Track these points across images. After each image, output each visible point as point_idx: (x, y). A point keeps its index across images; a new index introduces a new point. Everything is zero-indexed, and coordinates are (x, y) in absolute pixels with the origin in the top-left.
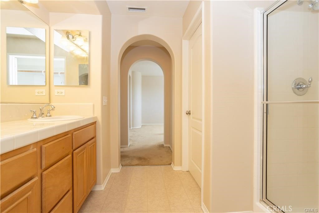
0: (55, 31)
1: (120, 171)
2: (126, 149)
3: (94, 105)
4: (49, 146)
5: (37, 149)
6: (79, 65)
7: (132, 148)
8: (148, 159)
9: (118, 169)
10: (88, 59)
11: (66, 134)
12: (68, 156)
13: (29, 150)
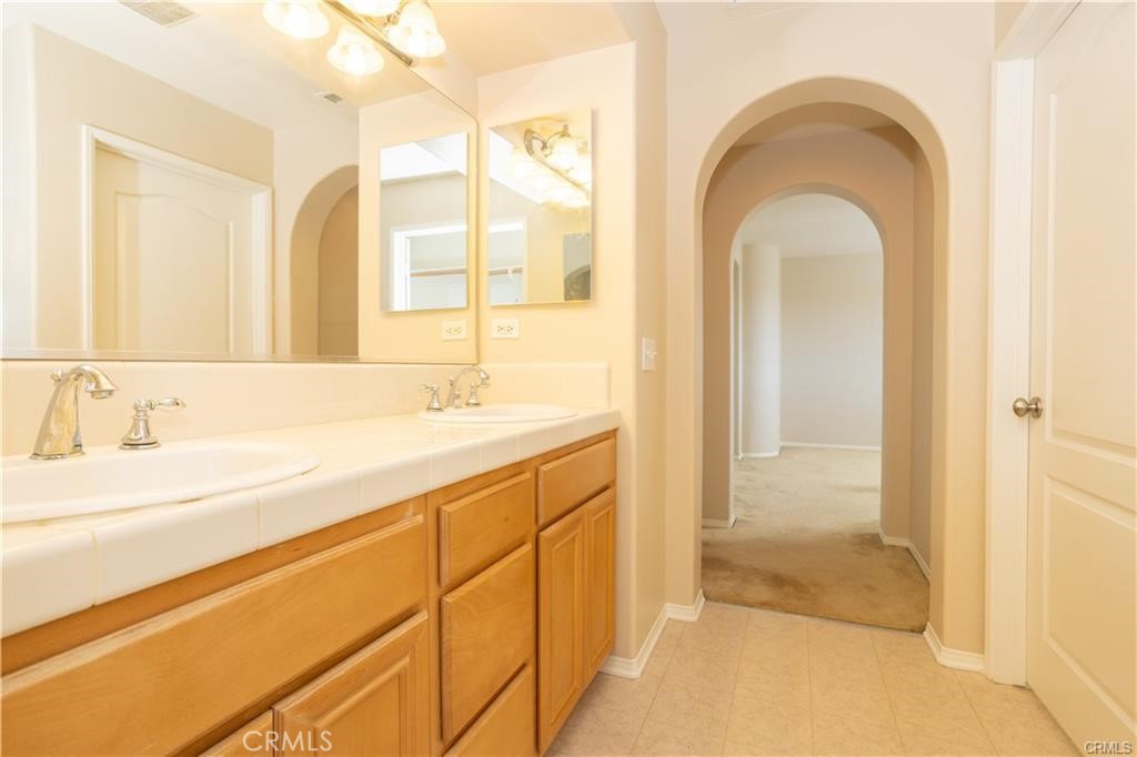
0: (492, 133)
1: (700, 618)
2: (720, 535)
3: (609, 372)
4: (460, 508)
5: (425, 518)
6: (566, 237)
7: (744, 533)
8: (813, 590)
9: (693, 607)
10: (590, 212)
11: (517, 469)
12: (522, 548)
13: (402, 518)
